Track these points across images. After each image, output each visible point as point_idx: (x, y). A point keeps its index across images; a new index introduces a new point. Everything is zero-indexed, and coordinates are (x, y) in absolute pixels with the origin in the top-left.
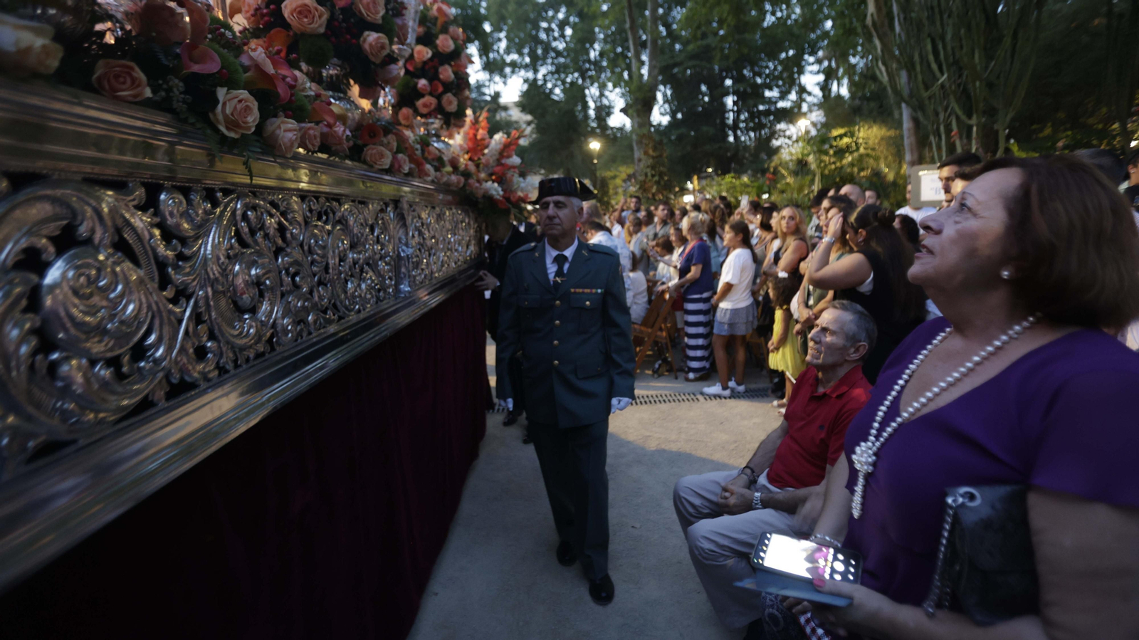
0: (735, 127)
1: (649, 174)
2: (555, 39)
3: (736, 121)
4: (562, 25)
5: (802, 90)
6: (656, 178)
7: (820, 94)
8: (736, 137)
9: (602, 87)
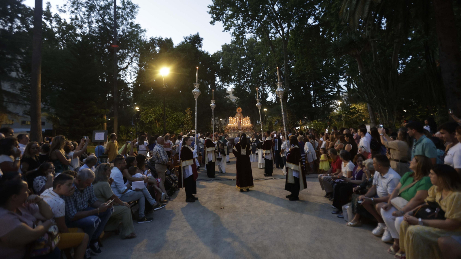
0: (314, 102)
1: (290, 122)
2: (247, 71)
3: (315, 99)
4: (250, 67)
5: (339, 87)
6: (293, 123)
7: (346, 89)
8: (315, 105)
9: (264, 86)
